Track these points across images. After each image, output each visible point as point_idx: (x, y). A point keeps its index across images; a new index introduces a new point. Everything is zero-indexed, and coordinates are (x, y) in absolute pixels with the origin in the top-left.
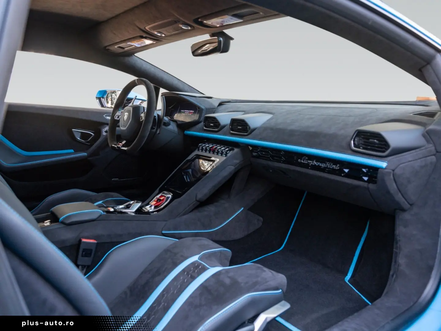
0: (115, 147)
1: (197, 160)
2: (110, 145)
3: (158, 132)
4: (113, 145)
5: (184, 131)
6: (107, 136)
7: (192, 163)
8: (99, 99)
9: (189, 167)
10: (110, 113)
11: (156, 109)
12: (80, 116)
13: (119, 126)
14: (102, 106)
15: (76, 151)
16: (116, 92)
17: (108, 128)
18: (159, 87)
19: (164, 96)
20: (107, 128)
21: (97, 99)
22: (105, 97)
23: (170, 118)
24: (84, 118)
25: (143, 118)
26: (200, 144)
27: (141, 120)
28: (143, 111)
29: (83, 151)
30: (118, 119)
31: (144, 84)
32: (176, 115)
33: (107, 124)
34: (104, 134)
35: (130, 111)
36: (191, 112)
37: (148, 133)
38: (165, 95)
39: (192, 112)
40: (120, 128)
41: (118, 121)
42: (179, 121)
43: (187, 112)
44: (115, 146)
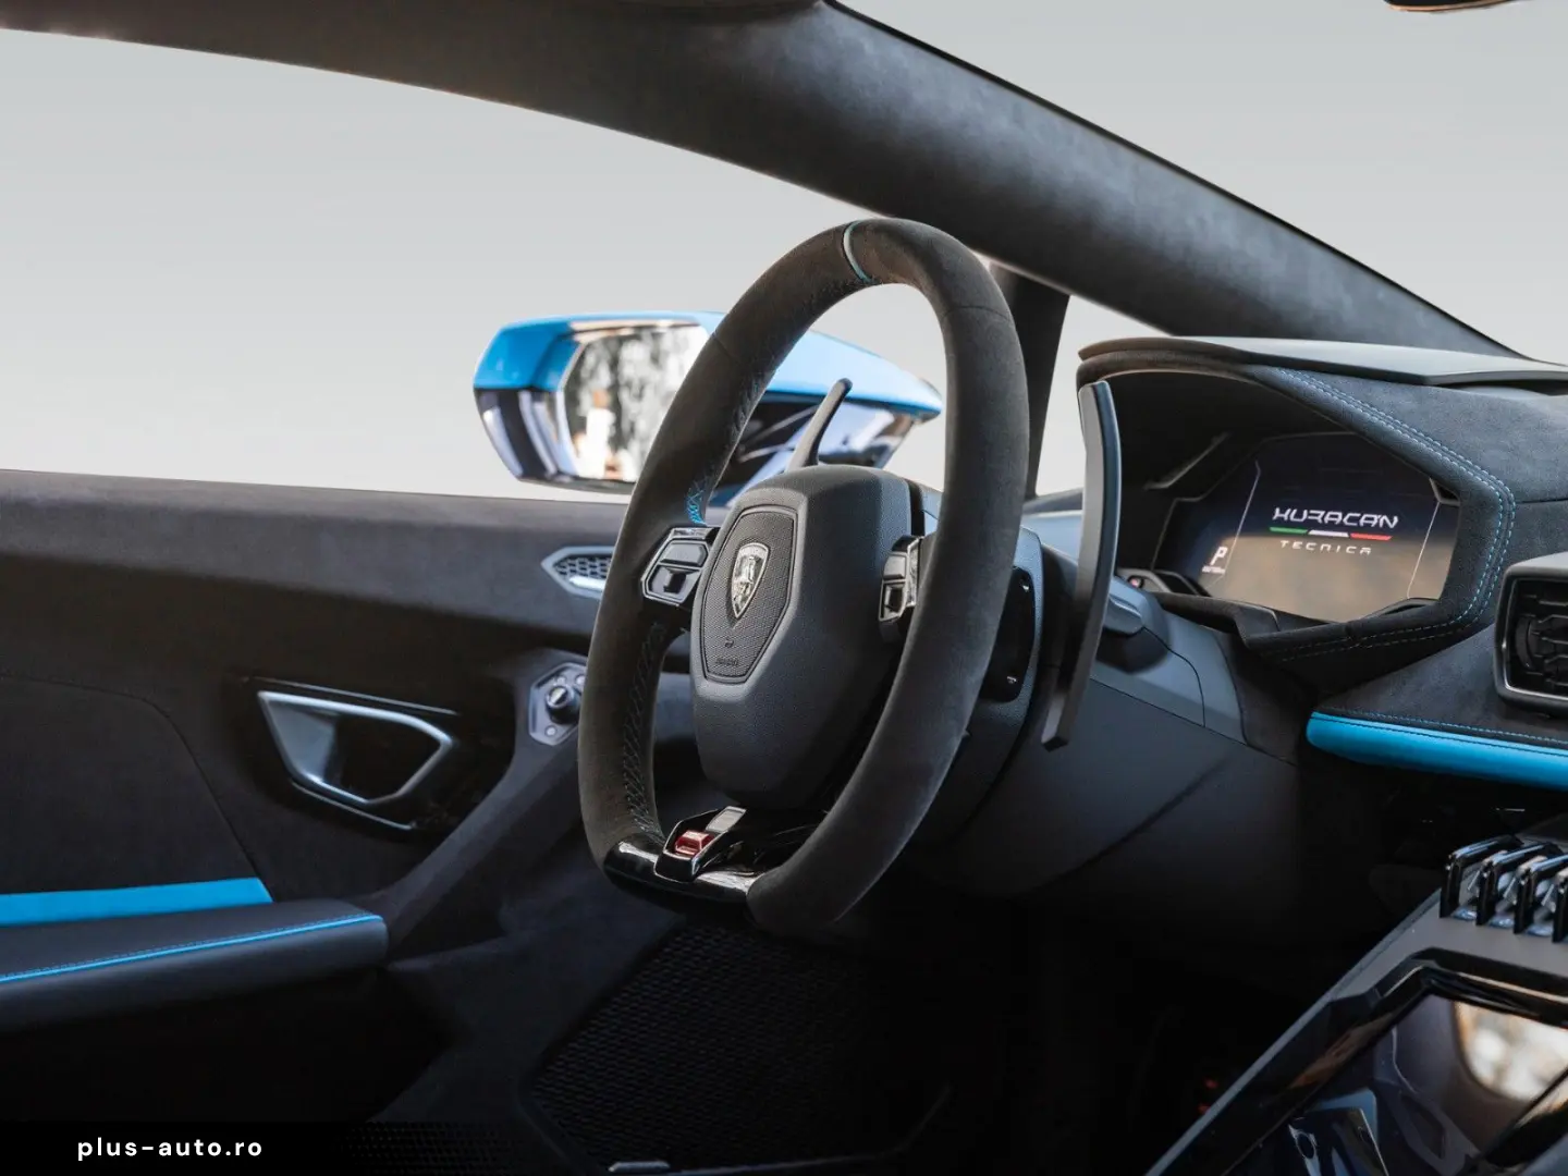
0: (648, 864)
1: (1436, 1005)
2: (599, 851)
3: (1049, 731)
4: (626, 848)
5: (1306, 718)
6: (567, 749)
7: (1386, 1030)
8: (504, 401)
9: (1355, 1074)
10: (607, 541)
11: (1030, 494)
12: (338, 574)
13: (681, 665)
14: (532, 466)
15: (290, 893)
16: (656, 336)
17: (581, 681)
18: (1064, 290)
19: (1103, 383)
20: (572, 680)
21: (482, 410)
22: (559, 383)
23: (1165, 590)
24: (371, 585)
25: (912, 596)
26: (1460, 853)
27: (890, 615)
28: (909, 533)
29: (353, 892)
30: (677, 599)
31: (917, 269)
32: (1221, 552)
33: (577, 644)
34: (547, 733)
35: (792, 524)
36: (1367, 529)
37: (956, 744)
38: (1120, 366)
39: (1385, 530)
40: (693, 685)
41: (679, 618)
42: (1260, 616)
43: (1331, 526)
44: (644, 855)
